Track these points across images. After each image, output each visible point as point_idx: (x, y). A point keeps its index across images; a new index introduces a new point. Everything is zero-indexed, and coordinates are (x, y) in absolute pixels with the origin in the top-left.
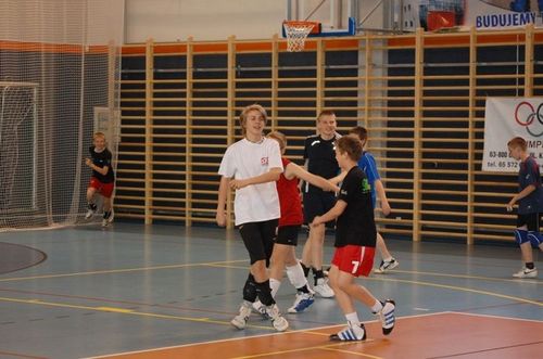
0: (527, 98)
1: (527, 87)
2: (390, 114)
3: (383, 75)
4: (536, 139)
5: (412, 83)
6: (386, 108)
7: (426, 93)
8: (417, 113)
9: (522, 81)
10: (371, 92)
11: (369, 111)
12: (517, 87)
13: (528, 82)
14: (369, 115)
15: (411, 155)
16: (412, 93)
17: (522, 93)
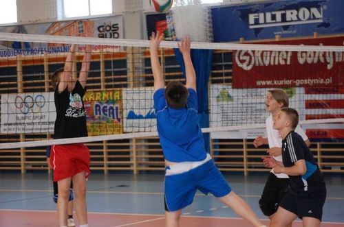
0: (20, 94)
1: (20, 88)
4: (25, 115)
9: (17, 85)
13: (20, 85)
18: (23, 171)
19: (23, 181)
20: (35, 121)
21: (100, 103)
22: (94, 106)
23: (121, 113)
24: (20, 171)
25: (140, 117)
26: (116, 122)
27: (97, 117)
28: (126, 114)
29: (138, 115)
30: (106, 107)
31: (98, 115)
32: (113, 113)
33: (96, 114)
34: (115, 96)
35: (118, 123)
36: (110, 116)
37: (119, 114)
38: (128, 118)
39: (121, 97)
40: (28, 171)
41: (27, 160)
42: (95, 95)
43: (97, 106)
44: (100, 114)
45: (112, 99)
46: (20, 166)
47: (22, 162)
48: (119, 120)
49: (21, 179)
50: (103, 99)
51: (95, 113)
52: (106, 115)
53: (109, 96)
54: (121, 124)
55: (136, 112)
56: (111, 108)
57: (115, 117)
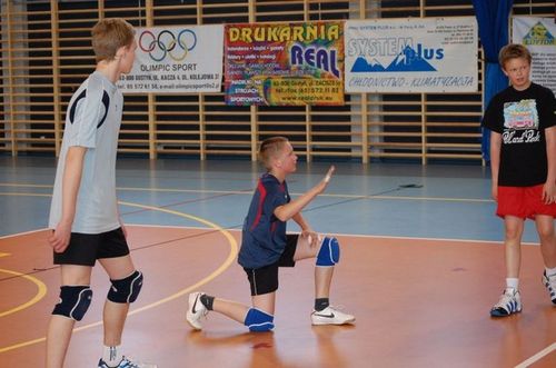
0: (149, 28)
1: (149, 18)
2: (31, 45)
3: (23, 10)
4: (159, 63)
5: (49, 17)
6: (27, 40)
7: (61, 26)
8: (54, 44)
9: (144, 13)
10: (13, 26)
11: (12, 43)
12: (140, 18)
13: (148, 13)
14: (12, 47)
15: (51, 81)
16: (49, 26)
17: (144, 23)
18: (152, 156)
19: (153, 173)
20: (176, 73)
21: (301, 43)
22: (290, 50)
23: (342, 61)
24: (148, 154)
25: (378, 68)
26: (330, 77)
27: (294, 67)
28: (350, 63)
29: (373, 65)
30: (312, 51)
31: (297, 64)
32: (325, 61)
33: (294, 62)
34: (330, 33)
35: (336, 79)
36: (319, 66)
37: (336, 63)
38: (354, 70)
39: (341, 35)
40: (160, 156)
41: (159, 137)
42: (292, 31)
43: (295, 49)
44: (301, 62)
45: (323, 38)
46: (148, 147)
47: (152, 141)
48: (336, 73)
49: (149, 169)
50: (308, 37)
51: (290, 61)
52: (312, 64)
53: (319, 32)
54: (340, 79)
55: (371, 61)
56: (323, 52)
57: (330, 67)
